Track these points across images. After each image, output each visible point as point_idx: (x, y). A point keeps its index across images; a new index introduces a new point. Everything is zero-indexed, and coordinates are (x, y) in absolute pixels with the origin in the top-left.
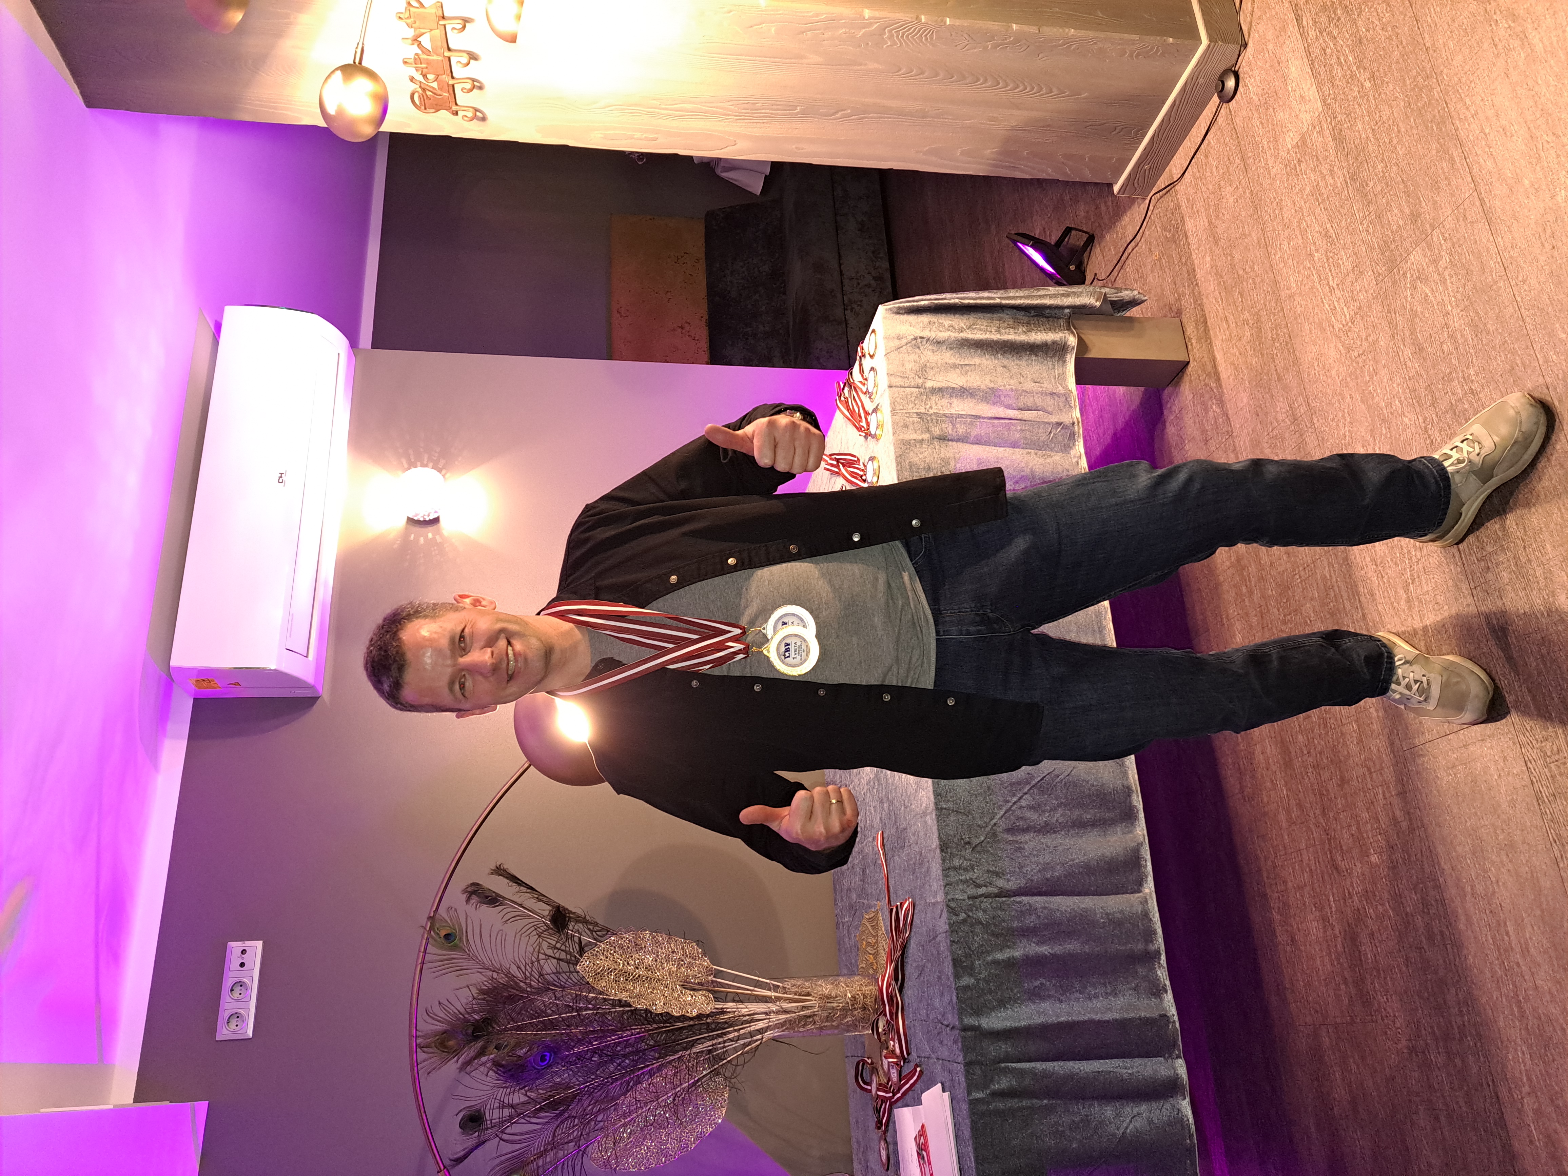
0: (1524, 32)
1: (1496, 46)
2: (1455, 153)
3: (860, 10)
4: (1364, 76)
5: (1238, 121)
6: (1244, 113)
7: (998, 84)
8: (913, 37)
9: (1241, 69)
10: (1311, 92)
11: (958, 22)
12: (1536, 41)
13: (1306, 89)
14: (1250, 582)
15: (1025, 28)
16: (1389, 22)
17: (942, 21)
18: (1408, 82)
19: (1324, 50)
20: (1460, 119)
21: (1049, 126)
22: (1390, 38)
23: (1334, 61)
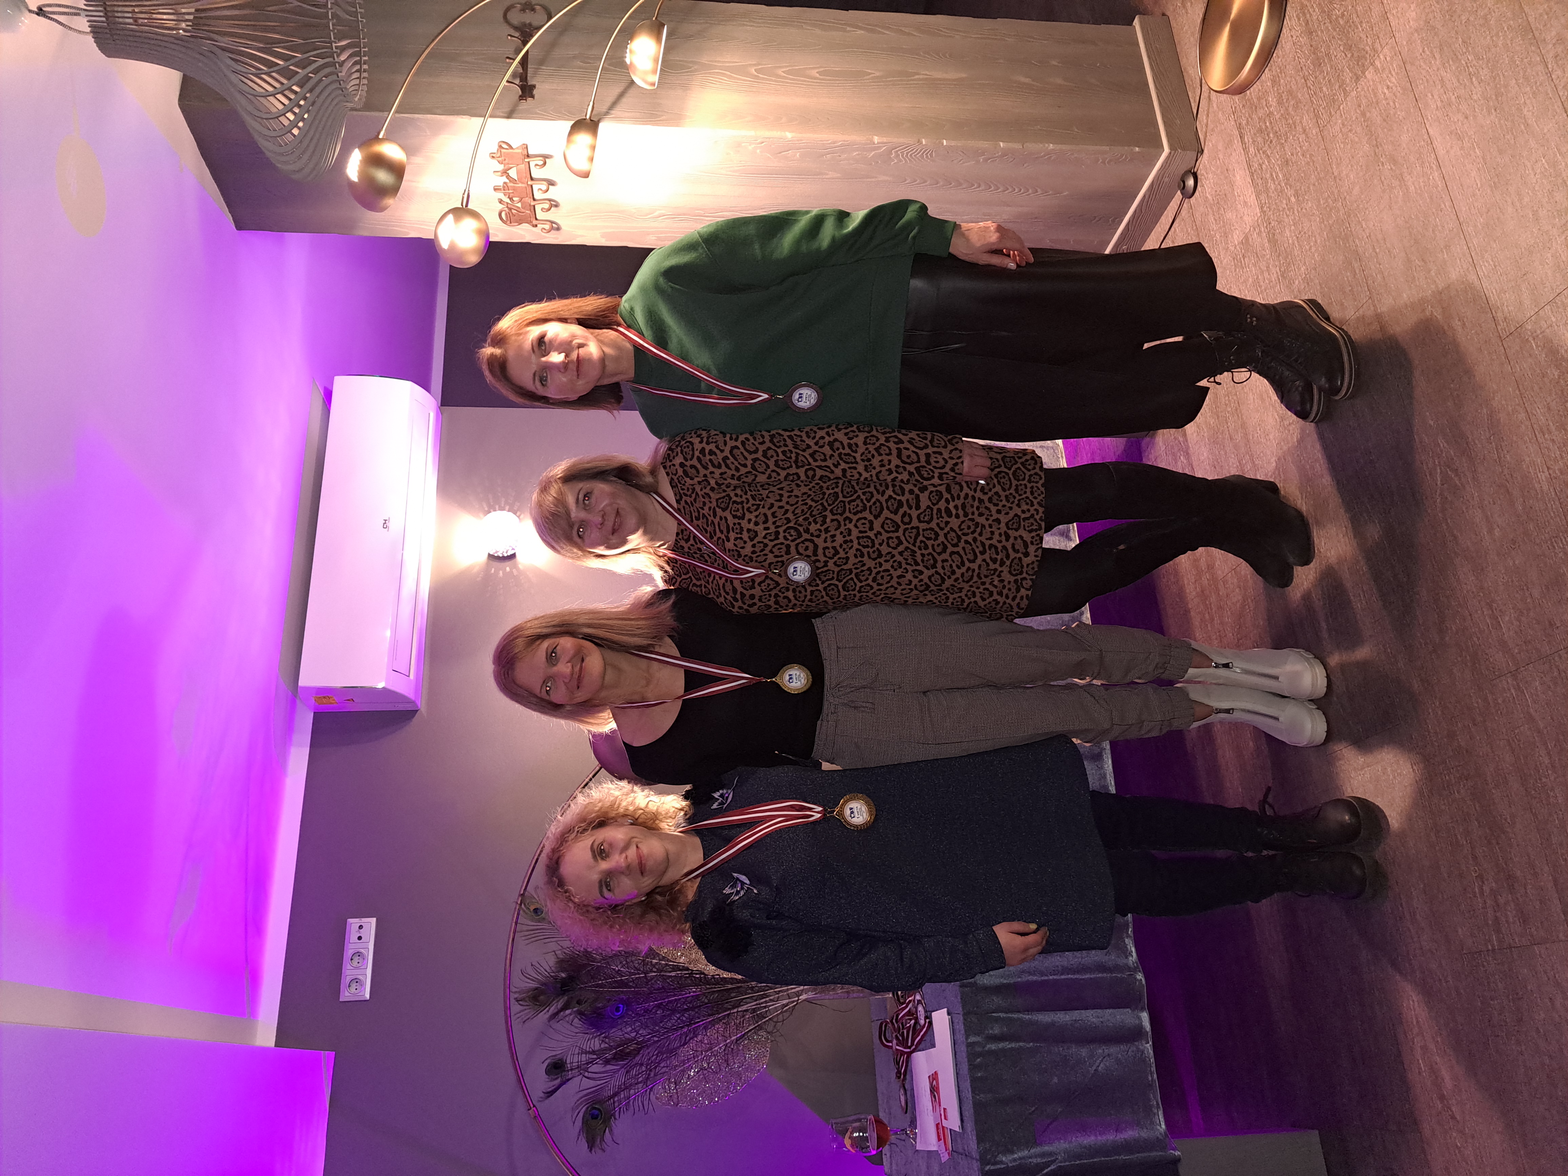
0: (1401, 174)
1: (1383, 183)
2: (1356, 265)
3: (871, 137)
4: (1290, 192)
5: (1197, 215)
6: (1201, 208)
7: (990, 187)
8: (915, 156)
9: (1199, 171)
10: (1252, 199)
11: (953, 143)
12: (1410, 183)
13: (1248, 196)
14: (1212, 610)
15: (1010, 145)
16: (1308, 150)
17: (940, 142)
18: (1322, 202)
19: (1261, 165)
20: (1359, 238)
21: (1036, 218)
22: (1308, 163)
23: (1268, 175)
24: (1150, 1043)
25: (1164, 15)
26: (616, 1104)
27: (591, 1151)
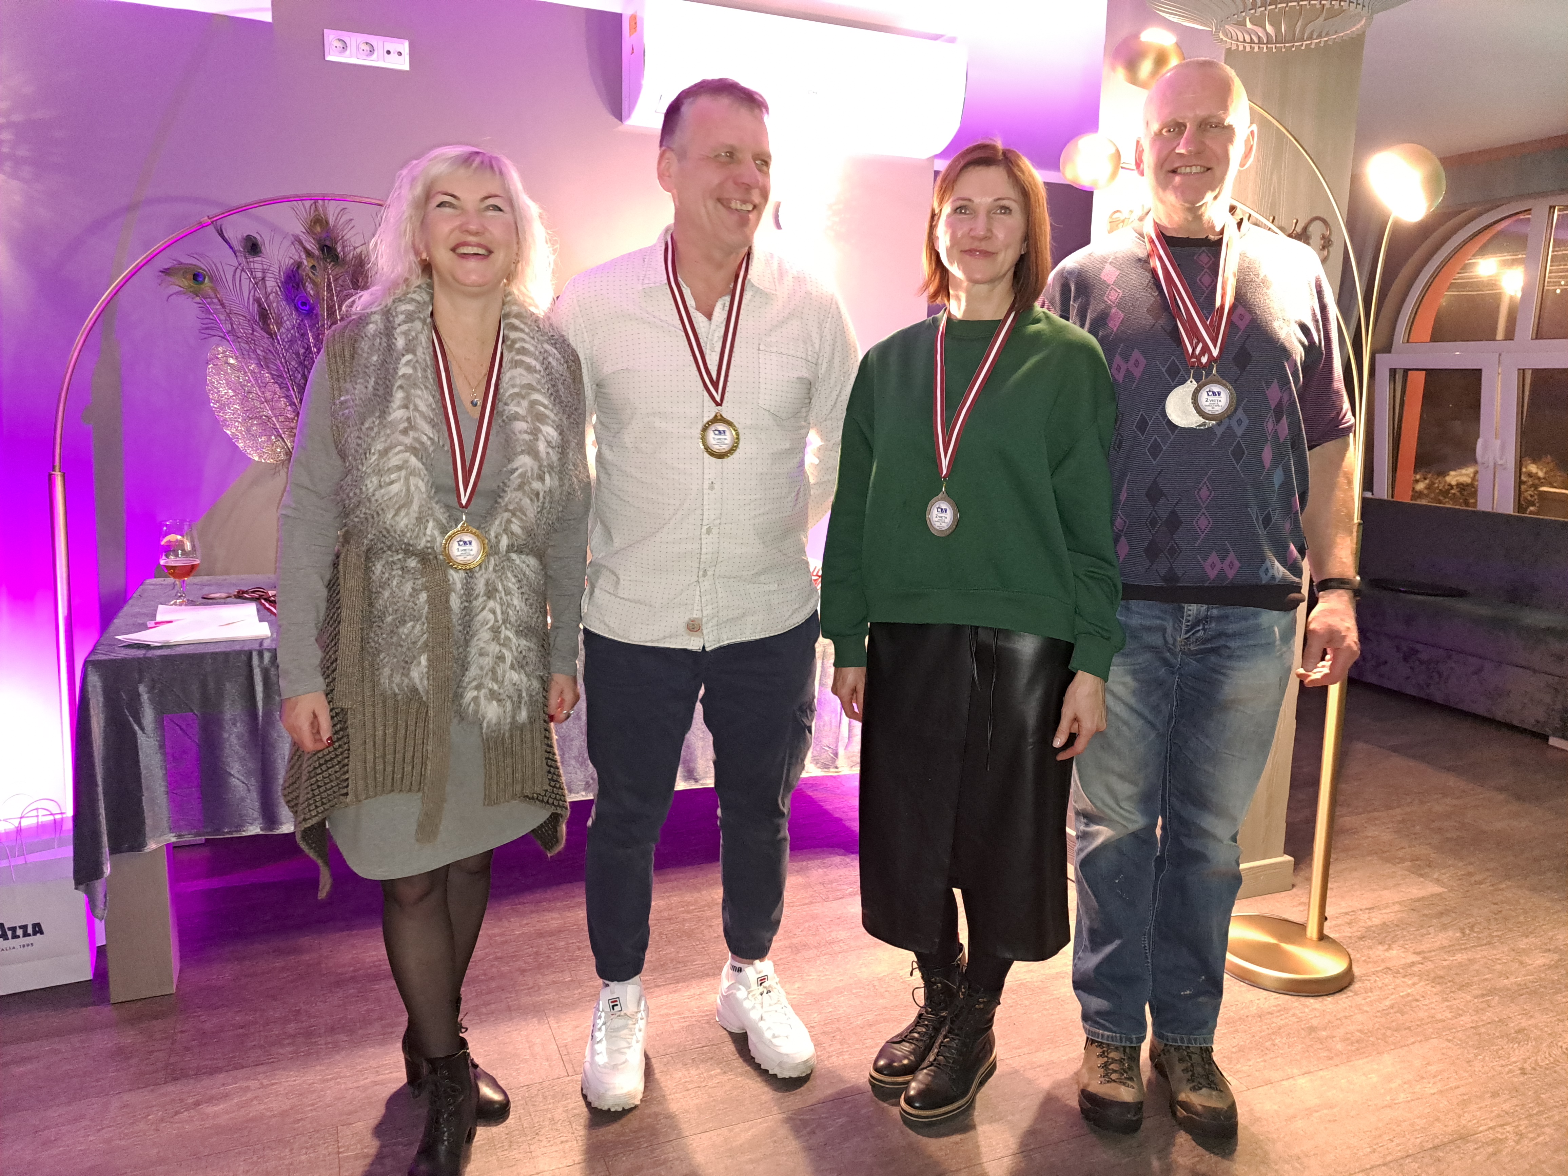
24: (261, 833)
25: (1293, 886)
26: (209, 300)
27: (161, 271)
